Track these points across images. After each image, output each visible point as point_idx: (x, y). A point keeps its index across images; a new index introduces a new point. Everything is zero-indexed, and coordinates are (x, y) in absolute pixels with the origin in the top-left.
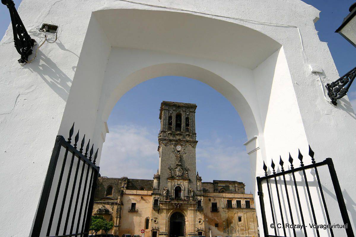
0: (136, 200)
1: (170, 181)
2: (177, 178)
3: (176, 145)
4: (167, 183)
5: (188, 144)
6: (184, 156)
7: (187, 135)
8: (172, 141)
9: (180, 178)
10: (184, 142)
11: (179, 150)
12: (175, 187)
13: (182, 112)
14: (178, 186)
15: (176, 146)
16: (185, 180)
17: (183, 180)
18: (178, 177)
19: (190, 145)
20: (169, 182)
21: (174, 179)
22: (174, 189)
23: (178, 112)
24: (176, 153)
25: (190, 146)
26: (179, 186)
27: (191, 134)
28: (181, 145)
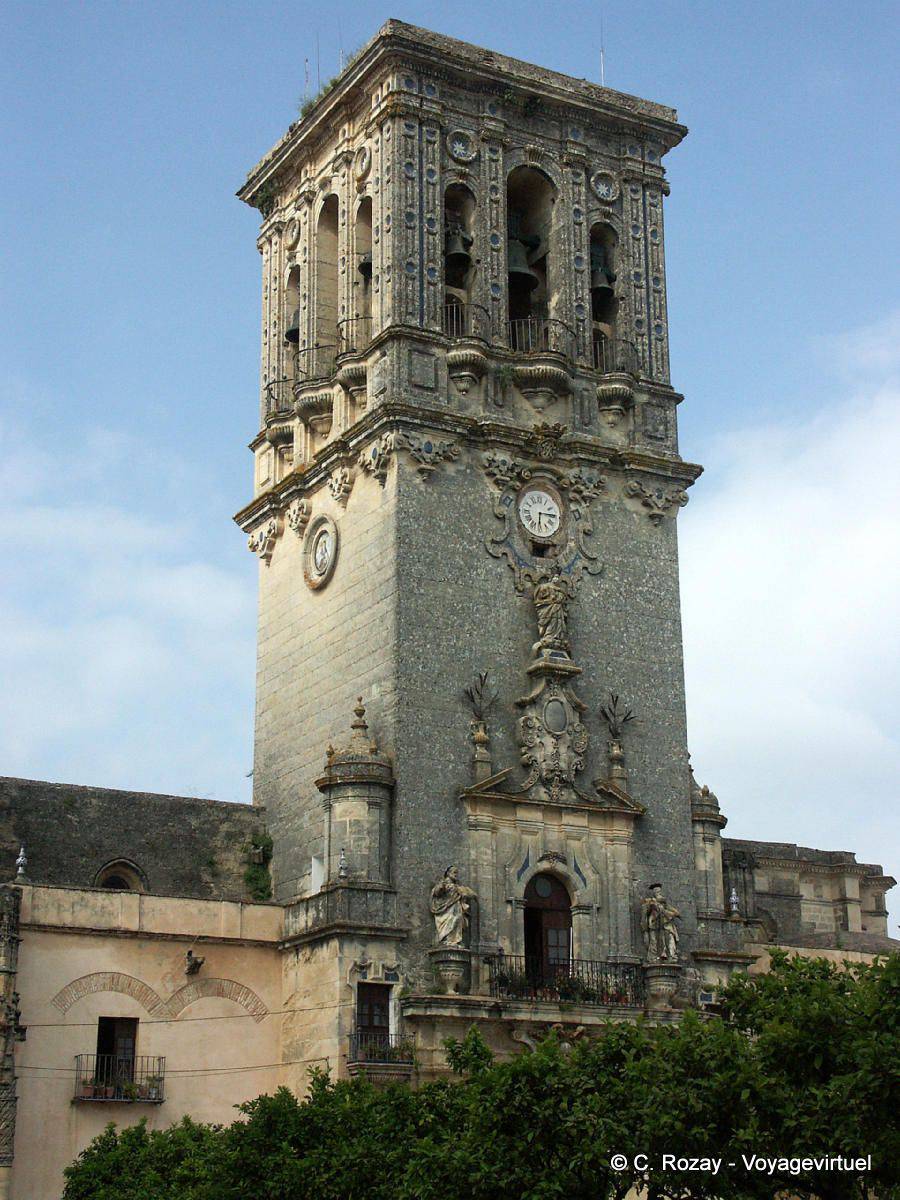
0: (143, 994)
1: (486, 819)
2: (542, 794)
3: (517, 484)
4: (459, 840)
5: (615, 489)
6: (591, 593)
7: (606, 400)
8: (489, 445)
9: (568, 796)
10: (592, 464)
11: (545, 531)
12: (528, 875)
13: (555, 171)
14: (545, 865)
15: (519, 494)
16: (609, 816)
17: (592, 814)
18: (546, 782)
19: (635, 495)
20: (475, 826)
21: (516, 805)
22: (520, 890)
23: (522, 158)
24: (519, 560)
25: (633, 505)
26: (560, 867)
27: (644, 398)
28: (564, 491)
